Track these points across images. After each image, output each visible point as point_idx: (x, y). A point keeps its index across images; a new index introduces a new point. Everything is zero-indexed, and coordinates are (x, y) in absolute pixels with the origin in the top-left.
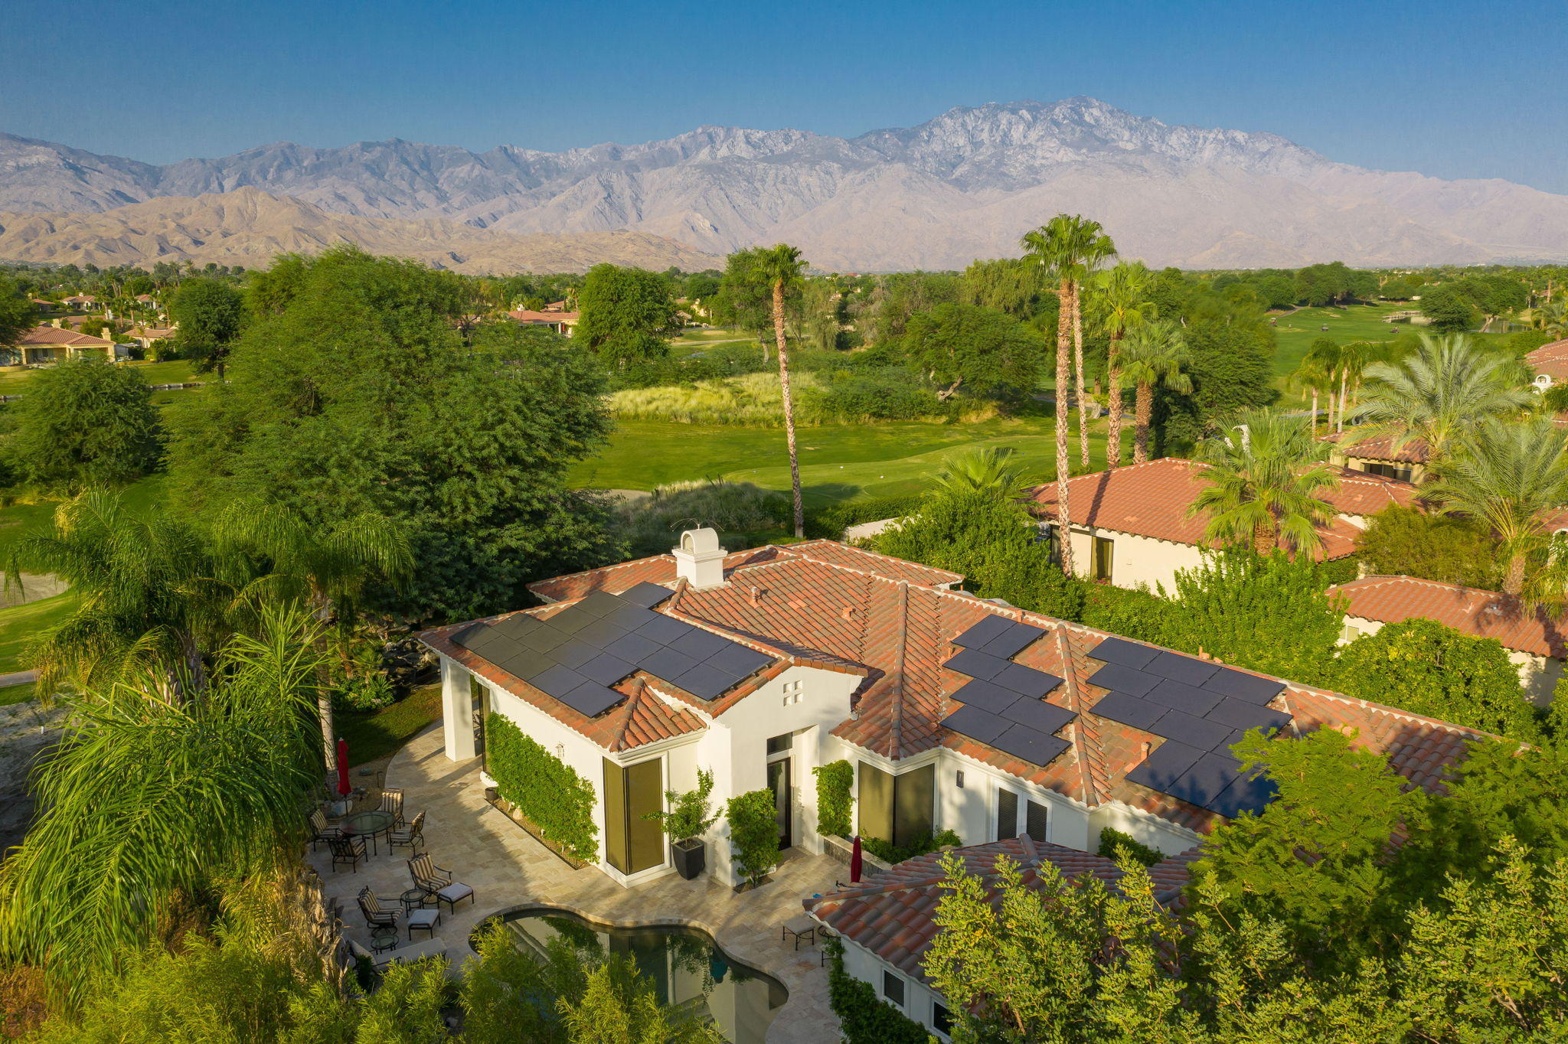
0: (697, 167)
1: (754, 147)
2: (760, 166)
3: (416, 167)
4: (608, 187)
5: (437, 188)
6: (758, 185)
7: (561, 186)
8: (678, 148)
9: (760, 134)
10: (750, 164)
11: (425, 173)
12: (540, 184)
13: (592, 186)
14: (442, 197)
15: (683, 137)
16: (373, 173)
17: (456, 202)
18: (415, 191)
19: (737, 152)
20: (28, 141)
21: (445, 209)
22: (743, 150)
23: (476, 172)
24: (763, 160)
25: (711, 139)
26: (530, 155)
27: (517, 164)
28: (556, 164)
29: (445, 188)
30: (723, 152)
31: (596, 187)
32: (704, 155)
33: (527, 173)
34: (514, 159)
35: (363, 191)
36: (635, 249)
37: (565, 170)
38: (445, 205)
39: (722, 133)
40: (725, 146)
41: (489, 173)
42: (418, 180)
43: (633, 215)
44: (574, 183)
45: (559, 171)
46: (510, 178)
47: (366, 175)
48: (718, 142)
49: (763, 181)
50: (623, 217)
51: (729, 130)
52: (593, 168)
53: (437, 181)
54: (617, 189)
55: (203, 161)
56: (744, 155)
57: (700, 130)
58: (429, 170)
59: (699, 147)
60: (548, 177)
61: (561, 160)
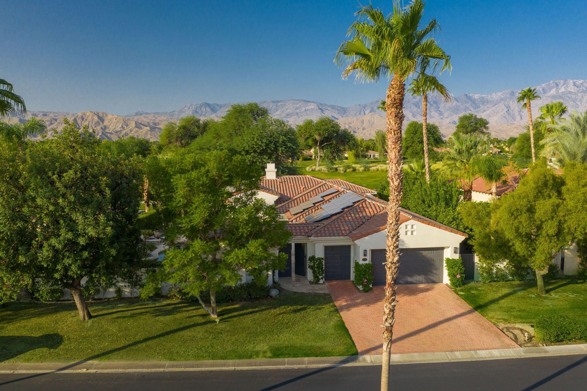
0: (549, 97)
1: (577, 87)
2: (580, 95)
3: (432, 103)
4: (508, 107)
5: (439, 111)
6: (578, 103)
7: (488, 107)
8: (541, 90)
9: (581, 81)
10: (575, 94)
11: (435, 105)
12: (480, 107)
13: (502, 106)
14: (441, 114)
15: (543, 85)
16: (416, 106)
17: (446, 115)
18: (431, 112)
19: (569, 90)
20: (309, 102)
21: (441, 118)
22: (572, 88)
23: (454, 104)
24: (581, 92)
25: (557, 85)
26: (476, 96)
27: (471, 100)
28: (487, 99)
29: (442, 110)
30: (562, 90)
31: (503, 107)
32: (553, 92)
33: (474, 103)
34: (470, 98)
35: (412, 112)
36: (517, 131)
37: (490, 101)
38: (441, 117)
39: (562, 82)
40: (563, 87)
41: (459, 104)
42: (432, 108)
43: (518, 118)
44: (494, 106)
45: (488, 102)
46: (467, 105)
47: (414, 107)
48: (560, 85)
49: (581, 101)
50: (514, 118)
51: (566, 80)
52: (502, 100)
53: (439, 108)
54: (512, 107)
55: (360, 105)
56: (572, 90)
57: (552, 82)
58: (436, 104)
59: (552, 88)
60: (483, 104)
61: (489, 98)
